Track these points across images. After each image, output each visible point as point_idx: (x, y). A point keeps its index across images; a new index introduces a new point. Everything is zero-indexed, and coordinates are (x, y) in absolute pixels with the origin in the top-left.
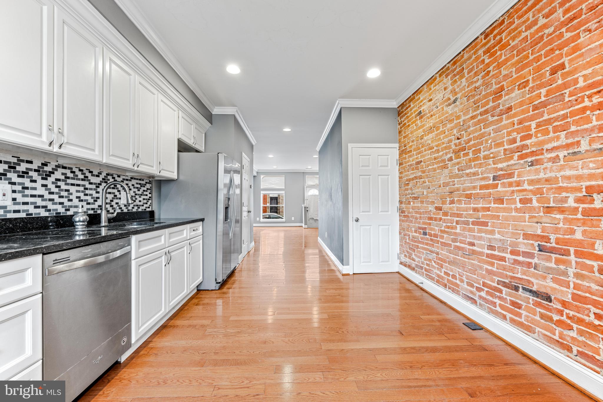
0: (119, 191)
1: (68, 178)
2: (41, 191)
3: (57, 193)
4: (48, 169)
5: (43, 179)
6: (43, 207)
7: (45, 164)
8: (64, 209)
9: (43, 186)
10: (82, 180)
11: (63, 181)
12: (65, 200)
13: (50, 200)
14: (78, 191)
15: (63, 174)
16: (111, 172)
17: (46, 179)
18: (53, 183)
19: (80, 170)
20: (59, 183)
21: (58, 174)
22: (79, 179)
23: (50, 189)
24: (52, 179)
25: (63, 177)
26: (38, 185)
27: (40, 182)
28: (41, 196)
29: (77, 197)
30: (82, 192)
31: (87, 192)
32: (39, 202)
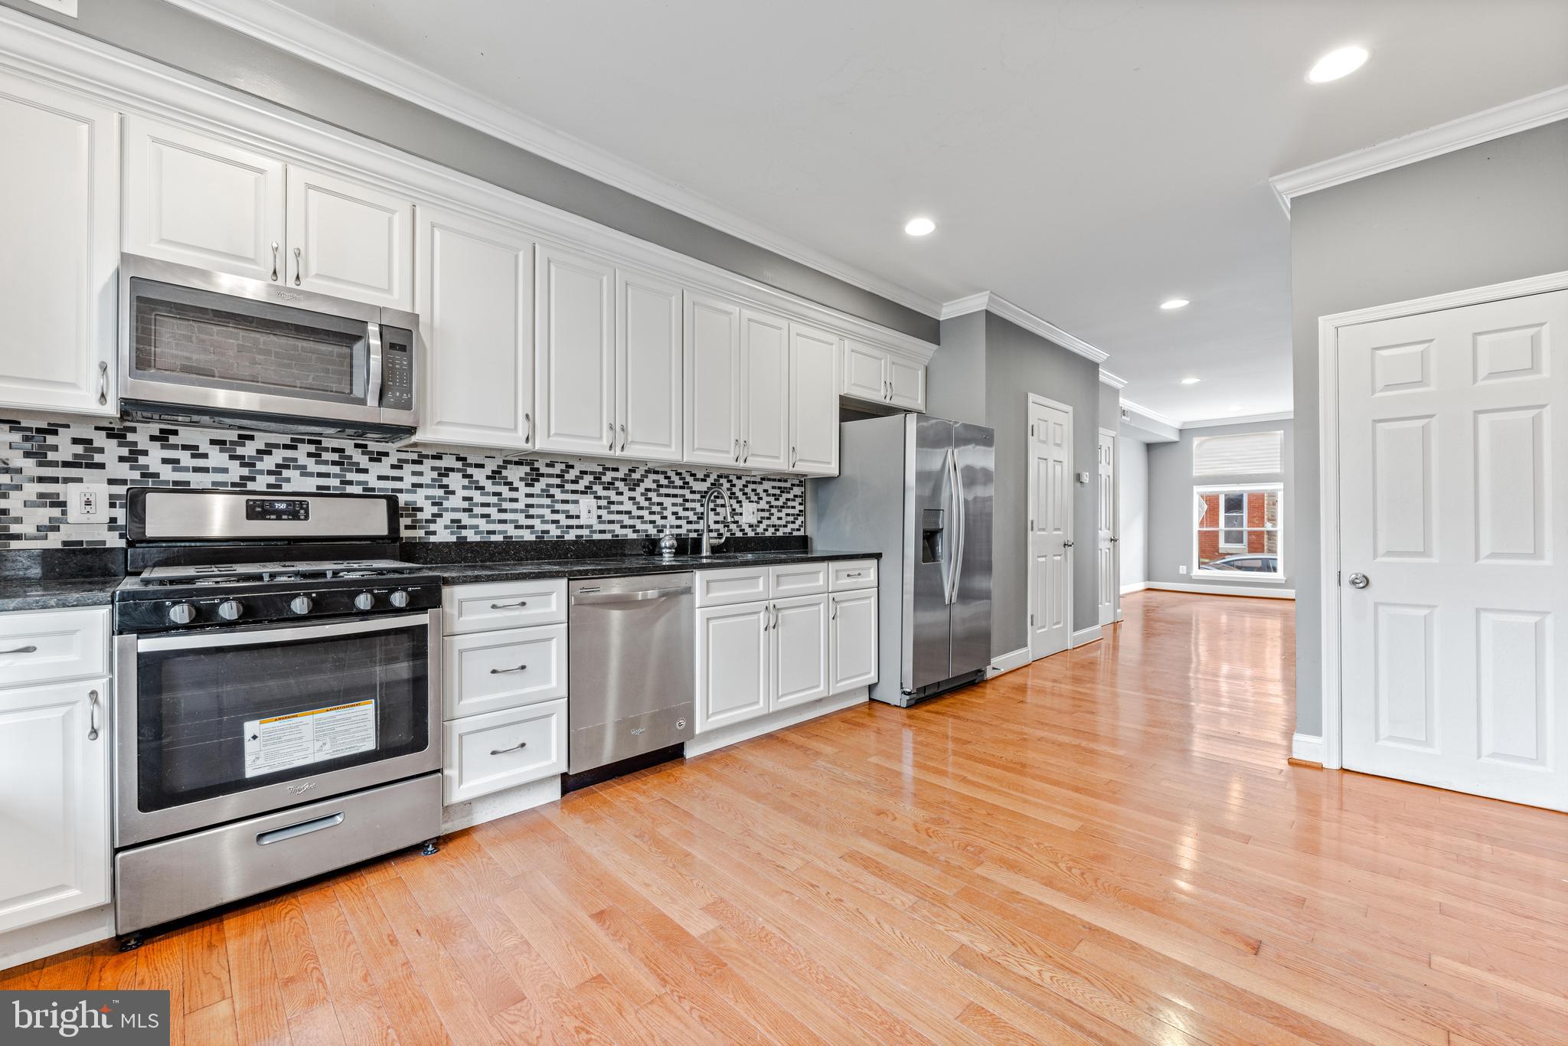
0: (739, 502)
1: (662, 486)
2: (628, 506)
3: (647, 508)
4: (636, 476)
5: (630, 489)
6: (631, 527)
7: (633, 471)
8: (656, 530)
9: (631, 499)
10: (681, 487)
11: (655, 490)
12: (657, 518)
13: (639, 517)
14: (674, 505)
15: (654, 481)
16: (726, 472)
17: (634, 490)
18: (642, 494)
19: (678, 474)
20: (650, 495)
21: (648, 483)
22: (675, 487)
23: (639, 503)
24: (640, 489)
25: (654, 486)
26: (624, 498)
27: (627, 494)
28: (629, 513)
29: (674, 513)
30: (681, 505)
31: (688, 505)
32: (625, 518)
